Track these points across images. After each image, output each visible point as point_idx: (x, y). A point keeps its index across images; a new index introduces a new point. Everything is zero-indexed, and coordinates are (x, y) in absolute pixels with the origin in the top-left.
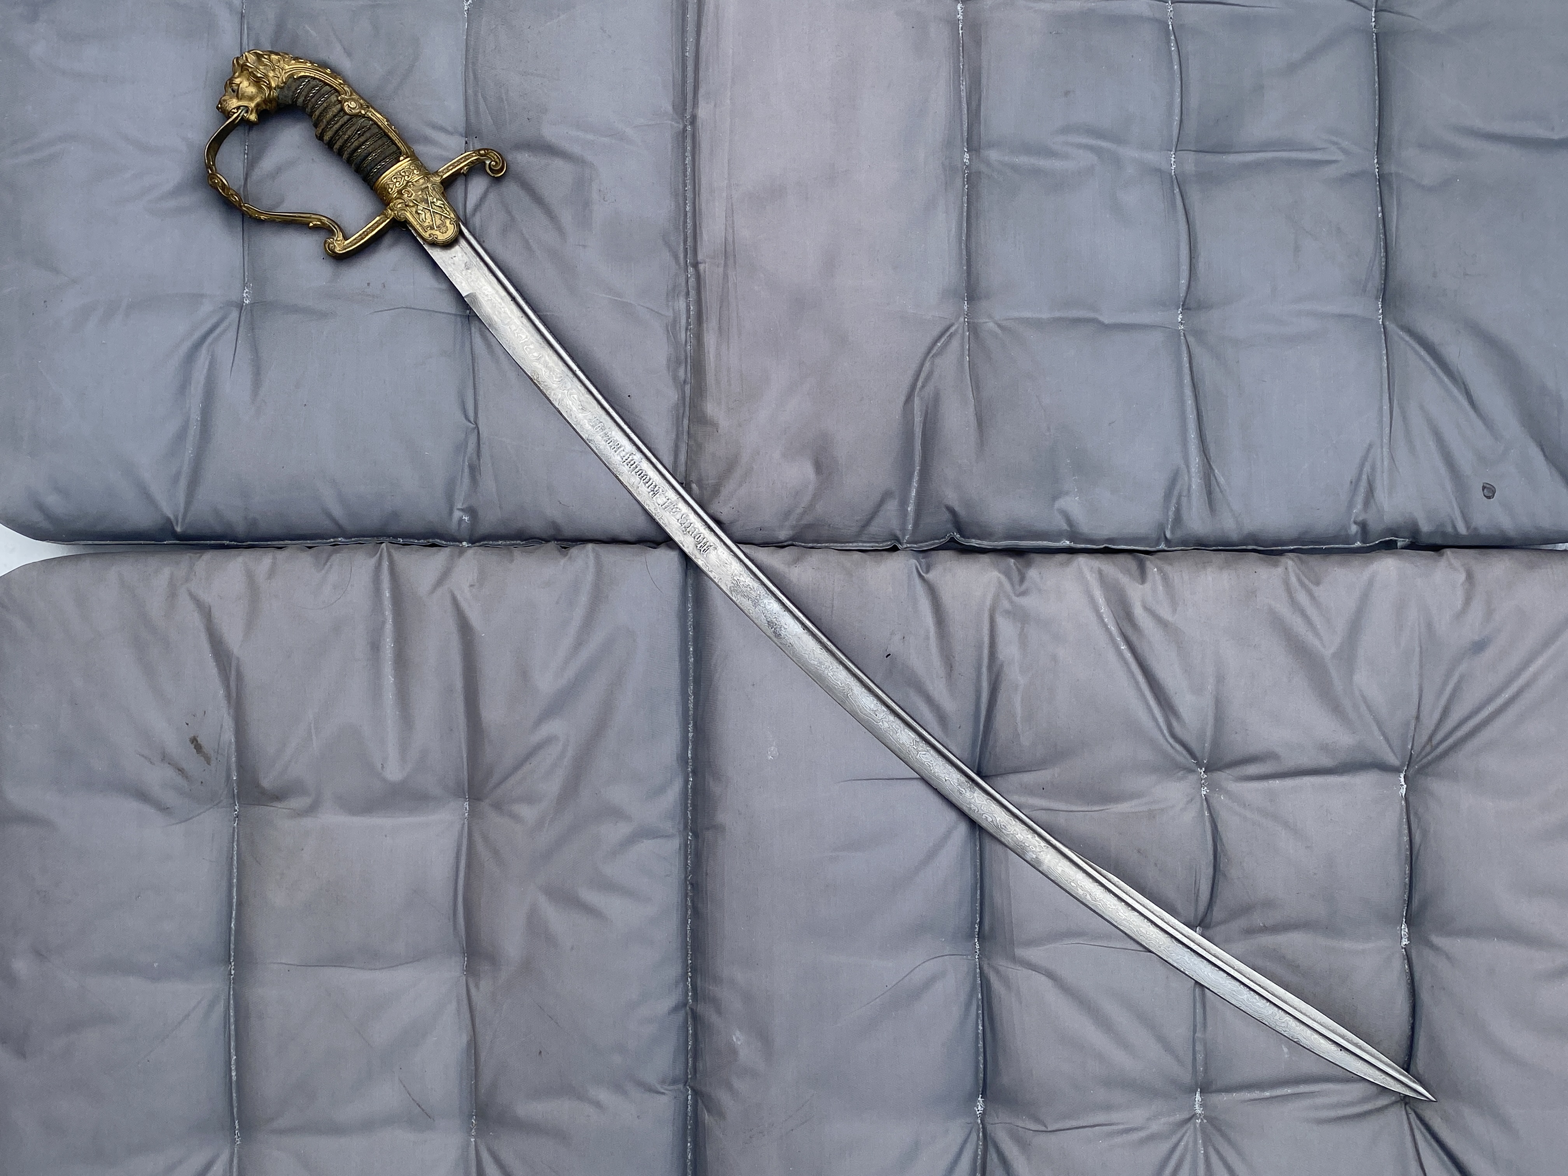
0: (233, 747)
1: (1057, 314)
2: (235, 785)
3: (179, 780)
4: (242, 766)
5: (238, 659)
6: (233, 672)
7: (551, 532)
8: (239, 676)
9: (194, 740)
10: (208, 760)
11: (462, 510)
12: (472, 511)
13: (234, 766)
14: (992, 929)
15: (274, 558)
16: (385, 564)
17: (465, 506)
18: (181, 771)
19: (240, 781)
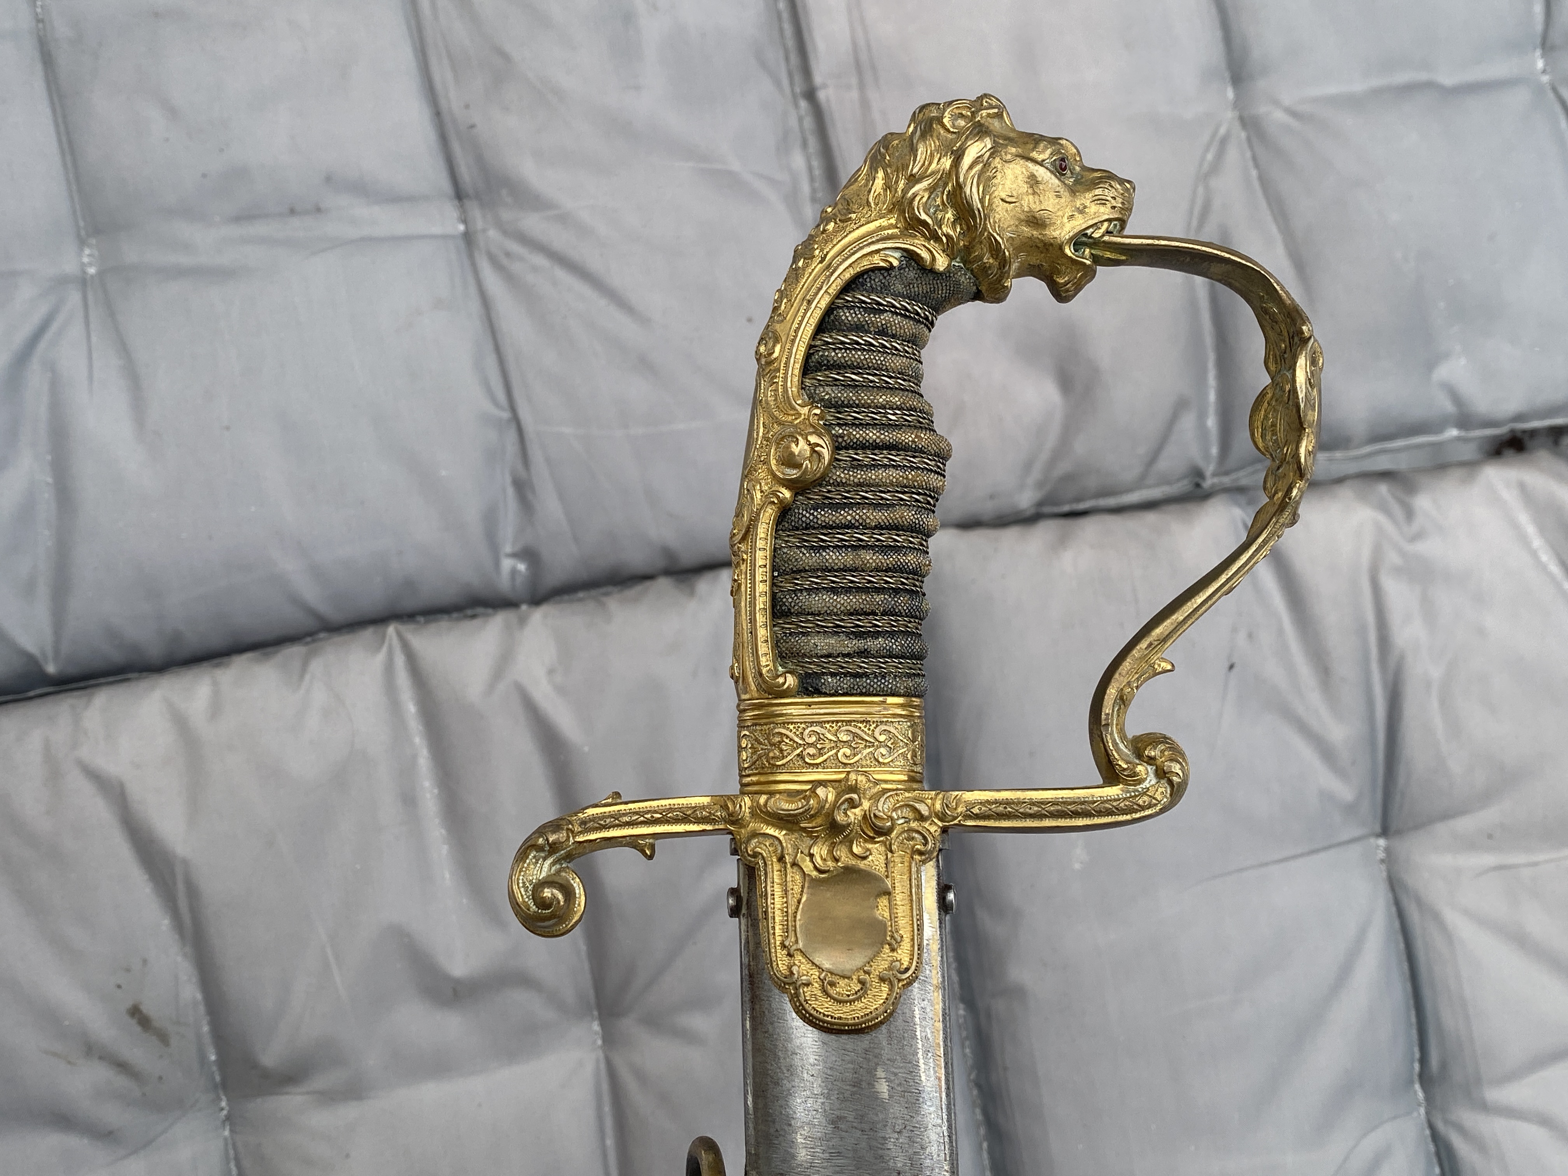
0: (202, 1009)
1: (1376, 82)
2: (214, 1068)
3: (121, 1081)
4: (220, 1036)
5: (185, 862)
6: (181, 887)
7: (660, 563)
8: (193, 892)
9: (135, 1012)
10: (163, 1038)
11: (514, 555)
12: (529, 554)
13: (207, 1040)
14: (1444, 1065)
15: (215, 684)
16: (400, 660)
17: (518, 548)
18: (122, 1066)
19: (222, 1062)
